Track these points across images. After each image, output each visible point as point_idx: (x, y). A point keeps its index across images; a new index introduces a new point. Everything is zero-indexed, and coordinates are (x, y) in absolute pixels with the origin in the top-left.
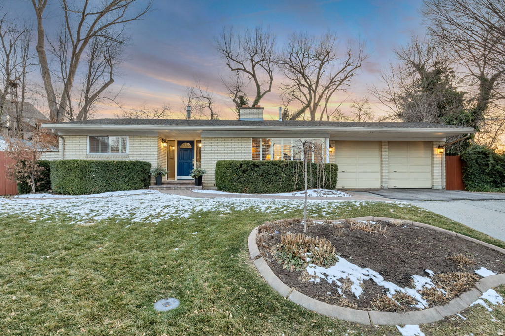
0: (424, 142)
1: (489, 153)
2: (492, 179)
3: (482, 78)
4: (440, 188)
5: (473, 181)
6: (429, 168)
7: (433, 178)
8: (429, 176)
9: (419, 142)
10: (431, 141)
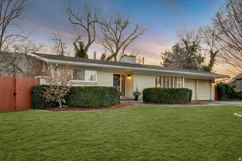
0: (209, 80)
1: (228, 86)
2: (228, 96)
3: (211, 52)
4: (213, 100)
5: (223, 97)
6: (209, 92)
7: (211, 96)
8: (209, 95)
9: (207, 80)
10: (210, 80)
